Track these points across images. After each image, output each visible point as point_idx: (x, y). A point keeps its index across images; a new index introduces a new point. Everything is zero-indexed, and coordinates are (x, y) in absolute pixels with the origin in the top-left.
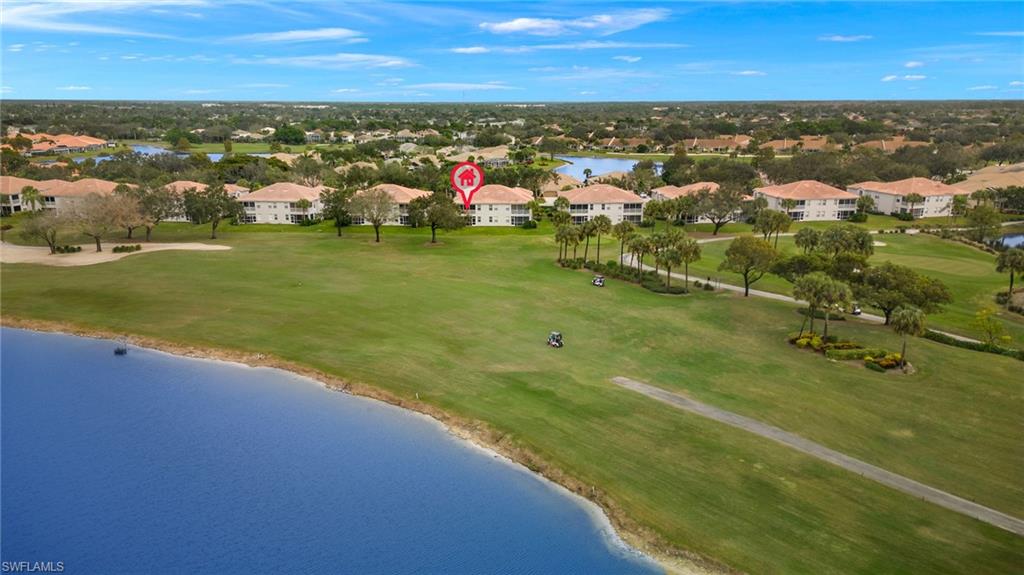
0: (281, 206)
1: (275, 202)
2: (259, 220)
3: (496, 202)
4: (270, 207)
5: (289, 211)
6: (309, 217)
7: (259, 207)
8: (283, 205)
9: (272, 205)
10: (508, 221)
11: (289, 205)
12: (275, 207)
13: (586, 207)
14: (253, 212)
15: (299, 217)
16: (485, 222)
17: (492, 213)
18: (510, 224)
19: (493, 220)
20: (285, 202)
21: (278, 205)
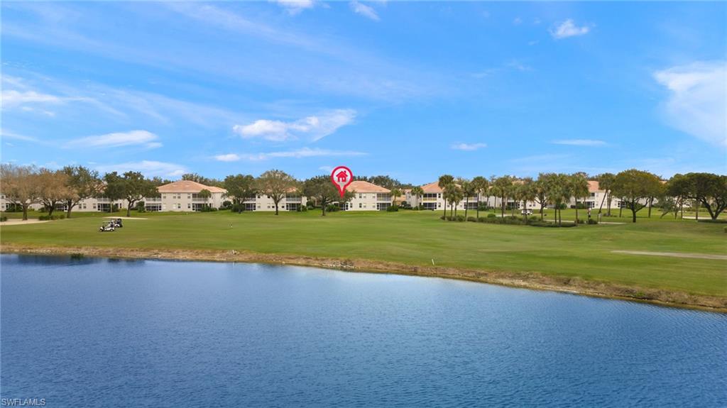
0: (184, 197)
1: (179, 193)
2: (164, 208)
3: (364, 191)
4: (175, 197)
5: (191, 201)
6: (209, 205)
7: (165, 197)
8: (187, 195)
9: (177, 195)
10: (374, 207)
11: (191, 195)
12: (179, 197)
13: (435, 195)
14: (160, 202)
15: (200, 205)
16: (356, 208)
17: (362, 201)
18: (375, 209)
19: (362, 206)
20: (189, 193)
21: (182, 195)
